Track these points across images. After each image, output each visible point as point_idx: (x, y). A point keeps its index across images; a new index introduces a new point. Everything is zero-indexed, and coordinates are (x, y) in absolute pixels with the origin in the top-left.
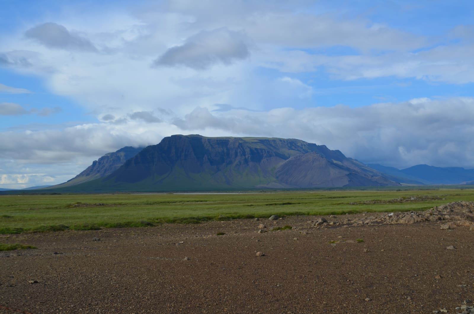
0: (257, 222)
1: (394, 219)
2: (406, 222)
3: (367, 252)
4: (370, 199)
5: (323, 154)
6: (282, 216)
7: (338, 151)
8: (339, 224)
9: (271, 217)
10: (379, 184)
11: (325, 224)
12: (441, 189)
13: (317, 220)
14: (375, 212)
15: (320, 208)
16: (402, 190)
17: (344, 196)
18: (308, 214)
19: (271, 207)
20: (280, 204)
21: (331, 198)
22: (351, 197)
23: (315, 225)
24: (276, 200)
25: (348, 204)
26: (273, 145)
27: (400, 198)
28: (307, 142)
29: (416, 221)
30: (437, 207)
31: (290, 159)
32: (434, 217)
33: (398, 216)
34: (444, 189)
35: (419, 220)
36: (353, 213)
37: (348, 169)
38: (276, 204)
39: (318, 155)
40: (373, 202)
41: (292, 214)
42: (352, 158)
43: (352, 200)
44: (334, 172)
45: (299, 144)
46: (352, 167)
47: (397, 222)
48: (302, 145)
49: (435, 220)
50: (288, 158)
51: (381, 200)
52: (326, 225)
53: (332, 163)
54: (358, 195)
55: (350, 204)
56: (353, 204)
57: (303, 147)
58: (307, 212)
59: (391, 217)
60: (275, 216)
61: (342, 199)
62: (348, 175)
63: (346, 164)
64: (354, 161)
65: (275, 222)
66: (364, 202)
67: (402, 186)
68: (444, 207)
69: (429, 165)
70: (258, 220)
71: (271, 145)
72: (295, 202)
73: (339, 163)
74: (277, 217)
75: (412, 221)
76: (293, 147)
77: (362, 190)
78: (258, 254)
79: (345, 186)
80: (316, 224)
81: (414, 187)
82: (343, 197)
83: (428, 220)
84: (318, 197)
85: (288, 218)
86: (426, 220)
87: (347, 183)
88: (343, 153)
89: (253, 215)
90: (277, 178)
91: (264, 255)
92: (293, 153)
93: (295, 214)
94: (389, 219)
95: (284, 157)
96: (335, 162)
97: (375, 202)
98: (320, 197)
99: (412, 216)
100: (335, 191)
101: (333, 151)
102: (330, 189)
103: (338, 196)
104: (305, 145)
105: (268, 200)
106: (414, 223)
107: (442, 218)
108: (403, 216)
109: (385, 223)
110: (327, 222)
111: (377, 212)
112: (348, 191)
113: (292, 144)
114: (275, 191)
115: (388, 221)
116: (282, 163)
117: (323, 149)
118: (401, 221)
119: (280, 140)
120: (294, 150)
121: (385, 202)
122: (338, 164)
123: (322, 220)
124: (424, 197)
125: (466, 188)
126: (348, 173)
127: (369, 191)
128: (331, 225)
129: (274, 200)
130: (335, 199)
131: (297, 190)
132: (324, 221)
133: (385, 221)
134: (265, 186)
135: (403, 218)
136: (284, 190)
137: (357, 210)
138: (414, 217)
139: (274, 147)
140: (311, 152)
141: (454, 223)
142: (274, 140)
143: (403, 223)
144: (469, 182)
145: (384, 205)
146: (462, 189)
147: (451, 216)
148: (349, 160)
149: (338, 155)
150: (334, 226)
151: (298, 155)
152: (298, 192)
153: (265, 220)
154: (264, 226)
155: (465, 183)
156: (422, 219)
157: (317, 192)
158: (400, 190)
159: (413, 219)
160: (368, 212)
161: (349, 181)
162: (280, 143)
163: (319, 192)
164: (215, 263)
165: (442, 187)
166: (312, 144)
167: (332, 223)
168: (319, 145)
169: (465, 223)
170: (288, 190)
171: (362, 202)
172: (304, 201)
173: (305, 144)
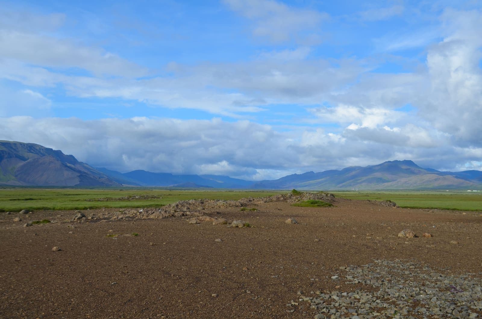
0: (10, 216)
1: (145, 214)
2: (156, 218)
3: (152, 245)
4: (103, 197)
5: (58, 158)
6: (31, 210)
7: (71, 156)
8: (97, 219)
9: (21, 211)
10: (105, 185)
11: (84, 218)
12: (154, 190)
13: (77, 215)
14: (111, 207)
15: (62, 204)
16: (123, 190)
17: (77, 193)
18: (54, 209)
19: (16, 202)
20: (23, 200)
21: (66, 195)
22: (84, 195)
23: (74, 219)
24: (17, 196)
25: (85, 200)
26: (14, 148)
27: (126, 197)
28: (45, 147)
29: (164, 217)
30: (170, 205)
31: (28, 161)
32: (179, 213)
33: (147, 212)
34: (157, 190)
35: (167, 216)
36: (94, 208)
37: (79, 172)
38: (19, 200)
39: (54, 158)
40: (106, 199)
41: (39, 209)
42: (83, 162)
43: (87, 197)
44: (67, 174)
45: (38, 148)
46: (83, 170)
47: (147, 217)
48: (40, 149)
49: (179, 216)
50: (27, 160)
51: (112, 198)
52: (85, 220)
53: (66, 166)
54: (89, 193)
55: (87, 201)
56: (89, 201)
57: (41, 150)
58: (52, 207)
59: (141, 213)
60: (26, 211)
61: (76, 196)
62: (80, 176)
63: (78, 167)
64: (85, 165)
65: (27, 216)
66: (98, 199)
67: (124, 186)
68: (175, 204)
69: (146, 170)
70: (9, 214)
71: (12, 148)
72: (36, 198)
73: (73, 166)
74: (27, 212)
75: (161, 216)
76: (32, 151)
77: (91, 189)
78: (55, 248)
79: (76, 185)
80: (76, 218)
81: (133, 187)
82: (77, 195)
83: (174, 216)
84: (55, 194)
85: (37, 212)
86: (172, 215)
87: (79, 183)
88: (76, 158)
89: (4, 209)
90: (16, 176)
91: (60, 250)
92: (31, 156)
93: (42, 209)
94: (140, 214)
95: (23, 159)
96: (69, 165)
97: (108, 200)
98: (57, 194)
99: (160, 213)
100: (68, 189)
101: (67, 155)
102: (64, 187)
103: (72, 193)
104: (43, 150)
105: (9, 195)
106: (163, 218)
107: (185, 215)
108: (153, 212)
109: (137, 218)
110: (86, 217)
111: (113, 208)
112: (79, 190)
113: (31, 147)
114: (14, 188)
115: (139, 216)
116: (21, 163)
117: (58, 154)
118: (152, 217)
119: (21, 144)
120: (32, 153)
121: (116, 200)
122: (71, 167)
123: (81, 215)
124: (145, 196)
125: (173, 189)
126: (79, 174)
127: (97, 190)
128: (89, 219)
129: (15, 196)
130: (70, 196)
131: (34, 187)
132: (83, 216)
133: (136, 216)
134: (4, 183)
135: (153, 214)
136: (22, 187)
137: (96, 206)
138: (162, 213)
139: (15, 150)
140: (48, 156)
141: (197, 218)
142: (15, 144)
143: (153, 218)
144: (176, 185)
145: (115, 202)
146: (170, 190)
147: (191, 212)
148: (81, 163)
149: (71, 159)
150: (92, 220)
151: (36, 157)
152: (36, 189)
153: (16, 214)
154: (19, 219)
155: (172, 186)
156: (169, 215)
157: (52, 190)
158: (122, 190)
159: (161, 215)
160: (105, 207)
161: (80, 181)
162: (20, 146)
163: (54, 190)
164: (19, 259)
165: (155, 188)
166: (49, 148)
167: (90, 218)
168: (55, 150)
169: (206, 219)
170: (26, 187)
171: (97, 199)
172: (43, 197)
173: (42, 148)
